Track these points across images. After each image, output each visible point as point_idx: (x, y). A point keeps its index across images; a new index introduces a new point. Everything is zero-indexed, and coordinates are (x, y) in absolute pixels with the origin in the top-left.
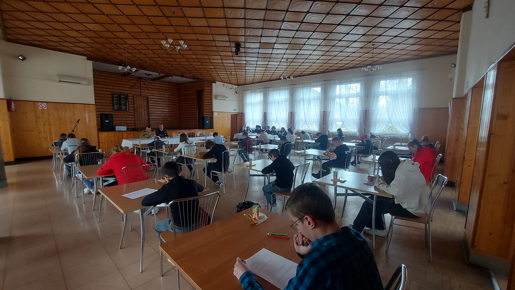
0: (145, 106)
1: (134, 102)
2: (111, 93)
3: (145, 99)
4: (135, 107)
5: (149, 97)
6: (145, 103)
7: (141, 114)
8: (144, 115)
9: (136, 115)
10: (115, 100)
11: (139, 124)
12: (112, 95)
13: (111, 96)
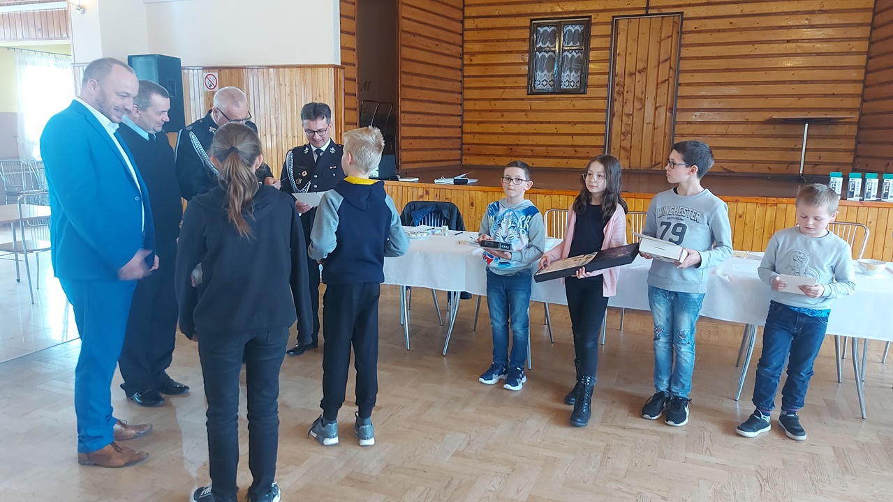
0: (666, 60)
1: (613, 48)
2: (525, 22)
3: (668, 28)
4: (619, 69)
5: (689, 12)
6: (667, 48)
7: (637, 105)
8: (656, 108)
9: (617, 106)
10: (540, 50)
11: (624, 149)
12: (533, 29)
13: (526, 34)
